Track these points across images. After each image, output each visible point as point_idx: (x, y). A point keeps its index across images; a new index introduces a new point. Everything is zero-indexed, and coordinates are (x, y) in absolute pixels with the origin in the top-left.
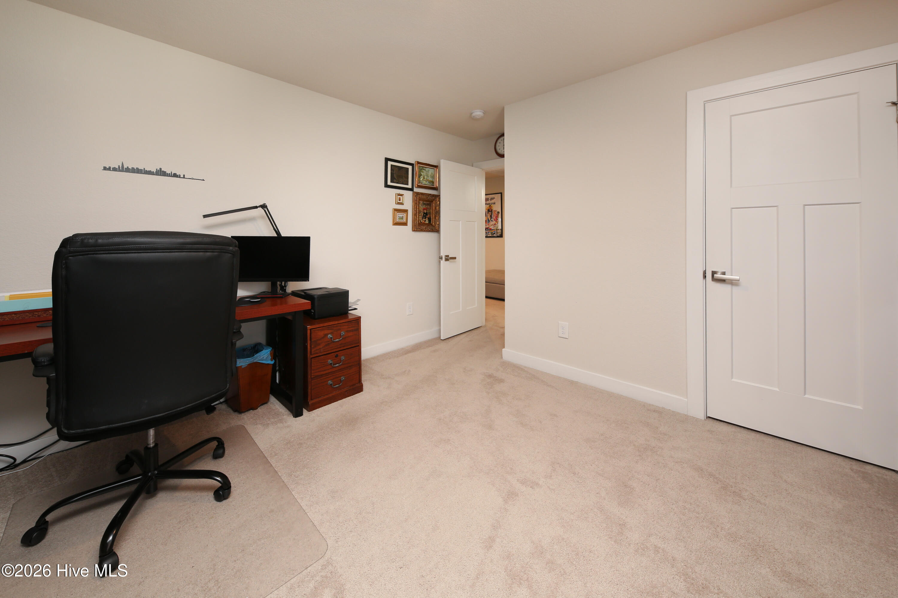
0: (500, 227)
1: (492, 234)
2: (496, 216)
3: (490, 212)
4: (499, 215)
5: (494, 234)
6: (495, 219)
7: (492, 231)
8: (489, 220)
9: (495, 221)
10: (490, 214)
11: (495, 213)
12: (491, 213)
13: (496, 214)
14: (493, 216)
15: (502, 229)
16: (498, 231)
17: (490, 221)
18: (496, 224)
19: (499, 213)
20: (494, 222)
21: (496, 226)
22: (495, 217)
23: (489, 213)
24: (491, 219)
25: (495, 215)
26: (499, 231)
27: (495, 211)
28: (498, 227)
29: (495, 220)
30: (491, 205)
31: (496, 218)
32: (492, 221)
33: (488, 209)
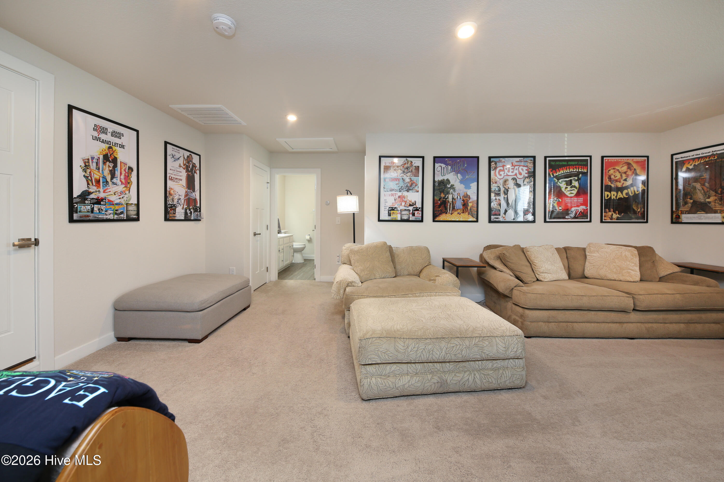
0: (134, 201)
1: (116, 214)
2: (125, 175)
3: (110, 162)
4: (131, 173)
5: (122, 213)
6: (123, 181)
7: (117, 207)
8: (107, 182)
9: (124, 186)
10: (109, 166)
11: (124, 168)
12: (112, 165)
13: (125, 170)
14: (118, 173)
15: (138, 205)
16: (130, 208)
17: (110, 183)
18: (124, 191)
19: (132, 170)
20: (121, 188)
21: (126, 196)
22: (122, 177)
23: (108, 163)
24: (112, 179)
25: (123, 173)
26: (133, 209)
27: (123, 164)
28: (130, 200)
29: (122, 183)
30: (114, 148)
31: (125, 179)
32: (114, 183)
33: (104, 153)
